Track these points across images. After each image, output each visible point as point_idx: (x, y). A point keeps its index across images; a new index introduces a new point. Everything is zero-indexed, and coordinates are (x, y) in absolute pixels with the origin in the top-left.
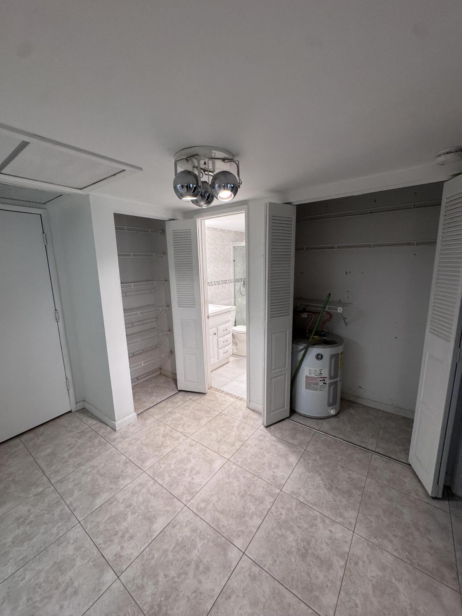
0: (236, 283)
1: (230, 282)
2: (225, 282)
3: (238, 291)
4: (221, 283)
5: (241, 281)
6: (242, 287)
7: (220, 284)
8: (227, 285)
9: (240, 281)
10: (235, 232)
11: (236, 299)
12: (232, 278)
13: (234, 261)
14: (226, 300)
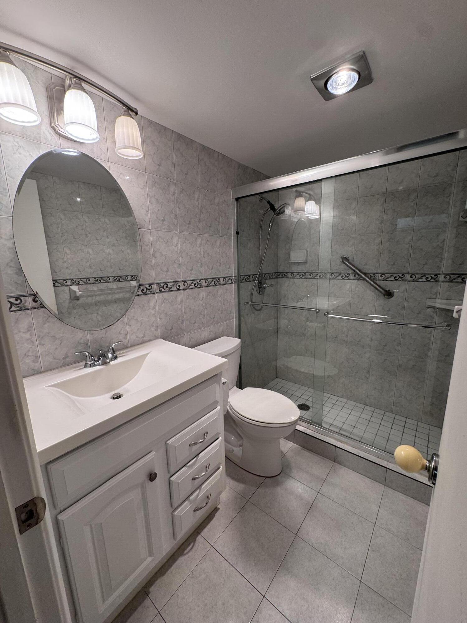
0: (242, 284)
1: (227, 280)
2: (215, 282)
3: (247, 303)
4: (204, 284)
5: (254, 280)
6: (255, 293)
7: (202, 287)
8: (220, 290)
9: (252, 279)
10: (240, 165)
11: (242, 319)
12: (232, 271)
13: (238, 233)
14: (218, 323)
